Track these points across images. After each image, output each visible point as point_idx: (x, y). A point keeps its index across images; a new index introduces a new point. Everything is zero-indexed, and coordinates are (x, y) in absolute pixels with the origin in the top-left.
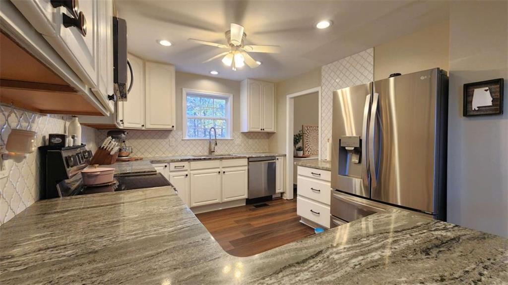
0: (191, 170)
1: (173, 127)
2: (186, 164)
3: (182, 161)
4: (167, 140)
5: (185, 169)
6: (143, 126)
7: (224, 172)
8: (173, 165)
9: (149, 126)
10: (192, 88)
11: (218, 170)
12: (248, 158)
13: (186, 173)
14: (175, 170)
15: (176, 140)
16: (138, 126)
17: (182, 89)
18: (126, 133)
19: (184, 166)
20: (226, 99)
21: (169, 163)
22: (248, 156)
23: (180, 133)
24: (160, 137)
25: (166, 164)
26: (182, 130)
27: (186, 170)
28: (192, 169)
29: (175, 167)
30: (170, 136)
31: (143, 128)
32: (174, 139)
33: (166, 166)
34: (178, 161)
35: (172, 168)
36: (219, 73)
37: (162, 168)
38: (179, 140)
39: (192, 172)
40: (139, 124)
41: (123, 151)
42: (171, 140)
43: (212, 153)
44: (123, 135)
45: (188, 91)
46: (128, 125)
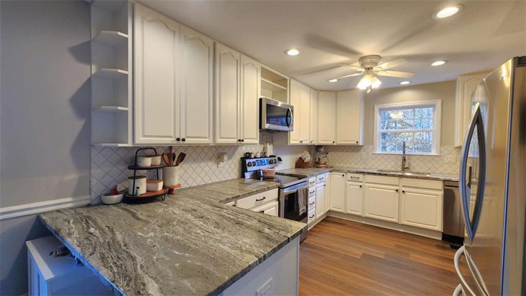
0: (366, 183)
1: (358, 142)
2: (361, 176)
3: (357, 172)
4: (359, 154)
5: (360, 180)
6: (334, 142)
7: (403, 192)
8: (349, 175)
9: (339, 142)
10: (389, 103)
11: (397, 188)
12: (444, 181)
13: (361, 184)
14: (351, 179)
15: (367, 154)
16: (330, 143)
17: (374, 107)
19: (359, 178)
20: (433, 106)
21: (346, 173)
22: (442, 178)
23: (371, 147)
24: (353, 151)
25: (344, 174)
26: (373, 144)
27: (362, 182)
28: (366, 181)
29: (351, 177)
30: (362, 150)
31: (335, 144)
32: (365, 153)
34: (353, 172)
35: (349, 178)
36: (411, 82)
37: (341, 176)
38: (370, 153)
39: (366, 184)
40: (330, 141)
41: (321, 160)
42: (363, 153)
43: (405, 169)
44: (322, 150)
45: (380, 107)
46: (321, 143)
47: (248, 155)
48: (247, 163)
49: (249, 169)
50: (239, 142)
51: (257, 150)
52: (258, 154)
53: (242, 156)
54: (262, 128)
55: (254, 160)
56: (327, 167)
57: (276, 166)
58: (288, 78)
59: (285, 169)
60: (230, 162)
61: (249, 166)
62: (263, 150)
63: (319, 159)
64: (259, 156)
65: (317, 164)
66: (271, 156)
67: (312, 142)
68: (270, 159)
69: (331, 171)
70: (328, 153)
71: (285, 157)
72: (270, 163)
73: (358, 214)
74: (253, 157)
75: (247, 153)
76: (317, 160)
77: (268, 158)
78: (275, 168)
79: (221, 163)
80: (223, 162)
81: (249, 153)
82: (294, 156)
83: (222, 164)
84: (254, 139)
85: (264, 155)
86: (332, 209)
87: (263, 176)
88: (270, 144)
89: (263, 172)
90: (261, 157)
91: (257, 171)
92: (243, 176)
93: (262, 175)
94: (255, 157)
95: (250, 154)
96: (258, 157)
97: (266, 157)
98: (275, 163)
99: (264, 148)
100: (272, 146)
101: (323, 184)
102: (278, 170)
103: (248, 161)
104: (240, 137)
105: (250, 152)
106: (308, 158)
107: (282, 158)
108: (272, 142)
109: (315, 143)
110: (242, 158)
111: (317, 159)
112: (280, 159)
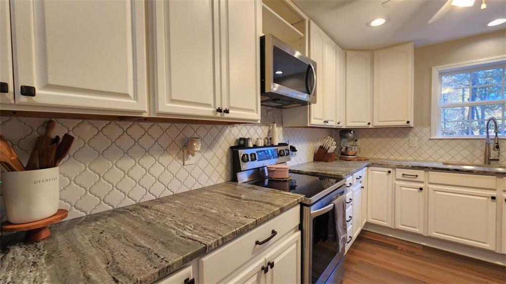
0: (430, 183)
1: (408, 122)
2: (421, 173)
3: (413, 168)
4: (406, 140)
5: (419, 179)
6: (369, 124)
8: (400, 172)
9: (377, 123)
11: (492, 193)
13: (421, 185)
14: (403, 178)
15: (420, 139)
16: (364, 124)
17: (431, 69)
18: (352, 132)
19: (417, 176)
21: (394, 168)
23: (426, 129)
24: (396, 136)
25: (390, 169)
26: (430, 125)
27: (422, 182)
28: (431, 181)
29: (403, 174)
30: (412, 134)
31: (370, 126)
32: (416, 138)
33: (389, 172)
34: (407, 168)
35: (399, 176)
37: (386, 173)
38: (425, 139)
39: (430, 186)
40: (364, 122)
41: (349, 150)
42: (412, 138)
43: (492, 162)
44: (350, 135)
45: (440, 69)
46: (350, 124)
47: (242, 142)
48: (241, 156)
49: (244, 166)
50: (219, 114)
51: (256, 134)
52: (260, 141)
53: (233, 145)
54: (267, 91)
55: (254, 151)
56: (360, 160)
57: (289, 160)
58: (307, 19)
59: (300, 163)
60: (209, 155)
61: (244, 161)
62: (268, 135)
63: (347, 148)
64: (261, 143)
65: (343, 155)
66: (280, 145)
67: (339, 123)
68: (280, 148)
69: (368, 166)
70: (356, 140)
71: (300, 146)
72: (280, 154)
73: (416, 230)
74: (251, 145)
75: (241, 139)
76: (343, 150)
77: (276, 148)
78: (287, 162)
79: (190, 156)
80: (193, 155)
81: (244, 139)
82: (311, 145)
83: (192, 160)
84: (252, 111)
85: (269, 143)
86: (371, 220)
87: (269, 178)
88: (278, 126)
89: (269, 171)
90: (265, 146)
91: (258, 168)
92: (234, 179)
93: (267, 175)
94: (255, 146)
95: (246, 140)
96: (260, 145)
97: (272, 146)
98: (287, 155)
99: (269, 131)
100: (281, 128)
101: (360, 185)
102: (292, 165)
103: (242, 152)
104: (221, 105)
105: (247, 137)
106: (332, 146)
107: (296, 146)
108: (281, 123)
109: (343, 125)
110: (232, 148)
111: (344, 148)
112: (293, 149)
